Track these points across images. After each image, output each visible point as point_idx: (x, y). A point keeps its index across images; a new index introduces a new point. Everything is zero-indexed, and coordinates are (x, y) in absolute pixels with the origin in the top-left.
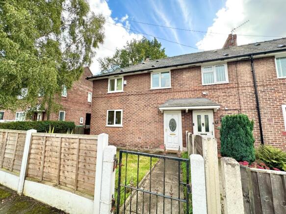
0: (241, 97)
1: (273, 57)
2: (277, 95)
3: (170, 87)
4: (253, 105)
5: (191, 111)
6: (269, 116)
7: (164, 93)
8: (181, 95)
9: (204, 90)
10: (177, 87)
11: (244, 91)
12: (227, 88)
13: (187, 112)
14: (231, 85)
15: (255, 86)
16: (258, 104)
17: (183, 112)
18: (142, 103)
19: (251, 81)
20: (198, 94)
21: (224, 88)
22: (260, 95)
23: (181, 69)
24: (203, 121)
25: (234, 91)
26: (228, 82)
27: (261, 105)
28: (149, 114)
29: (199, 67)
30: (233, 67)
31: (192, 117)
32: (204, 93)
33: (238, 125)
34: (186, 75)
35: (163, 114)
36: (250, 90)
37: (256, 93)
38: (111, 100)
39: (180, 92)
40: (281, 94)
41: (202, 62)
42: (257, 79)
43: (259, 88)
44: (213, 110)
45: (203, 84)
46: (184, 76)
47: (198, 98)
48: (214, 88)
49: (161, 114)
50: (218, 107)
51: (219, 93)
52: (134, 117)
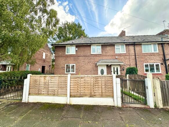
0: (130, 59)
1: (141, 44)
2: (142, 59)
3: (101, 53)
4: (134, 63)
5: (111, 65)
6: (139, 67)
7: (98, 56)
8: (106, 58)
9: (116, 56)
10: (104, 54)
11: (131, 57)
12: (125, 55)
13: (109, 66)
14: (127, 55)
15: (135, 55)
16: (136, 63)
17: (107, 66)
18: (87, 61)
19: (134, 53)
20: (114, 57)
21: (124, 56)
22: (137, 59)
23: (106, 45)
24: (116, 70)
25: (128, 57)
26: (125, 53)
27: (137, 63)
28: (91, 67)
29: (114, 45)
30: (128, 46)
31: (111, 68)
32: (116, 57)
33: (134, 71)
34: (108, 48)
35: (98, 66)
36: (134, 57)
37: (136, 58)
38: (68, 58)
39: (106, 56)
40: (143, 59)
41: (116, 43)
42: (136, 53)
43: (137, 56)
44: (120, 65)
45: (116, 53)
46: (107, 49)
47: (114, 59)
48: (120, 55)
49: (97, 66)
50: (123, 64)
51: (122, 58)
52: (82, 68)
